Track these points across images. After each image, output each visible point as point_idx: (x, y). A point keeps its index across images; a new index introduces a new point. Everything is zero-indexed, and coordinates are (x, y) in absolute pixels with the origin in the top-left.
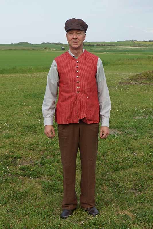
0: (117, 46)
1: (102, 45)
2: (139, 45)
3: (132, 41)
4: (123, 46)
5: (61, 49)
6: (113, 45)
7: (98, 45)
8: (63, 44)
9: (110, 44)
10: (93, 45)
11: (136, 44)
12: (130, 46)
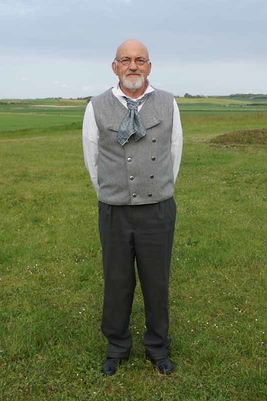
0: (37, 104)
2: (65, 104)
3: (55, 98)
4: (45, 104)
6: (32, 103)
9: (27, 103)
11: (62, 102)
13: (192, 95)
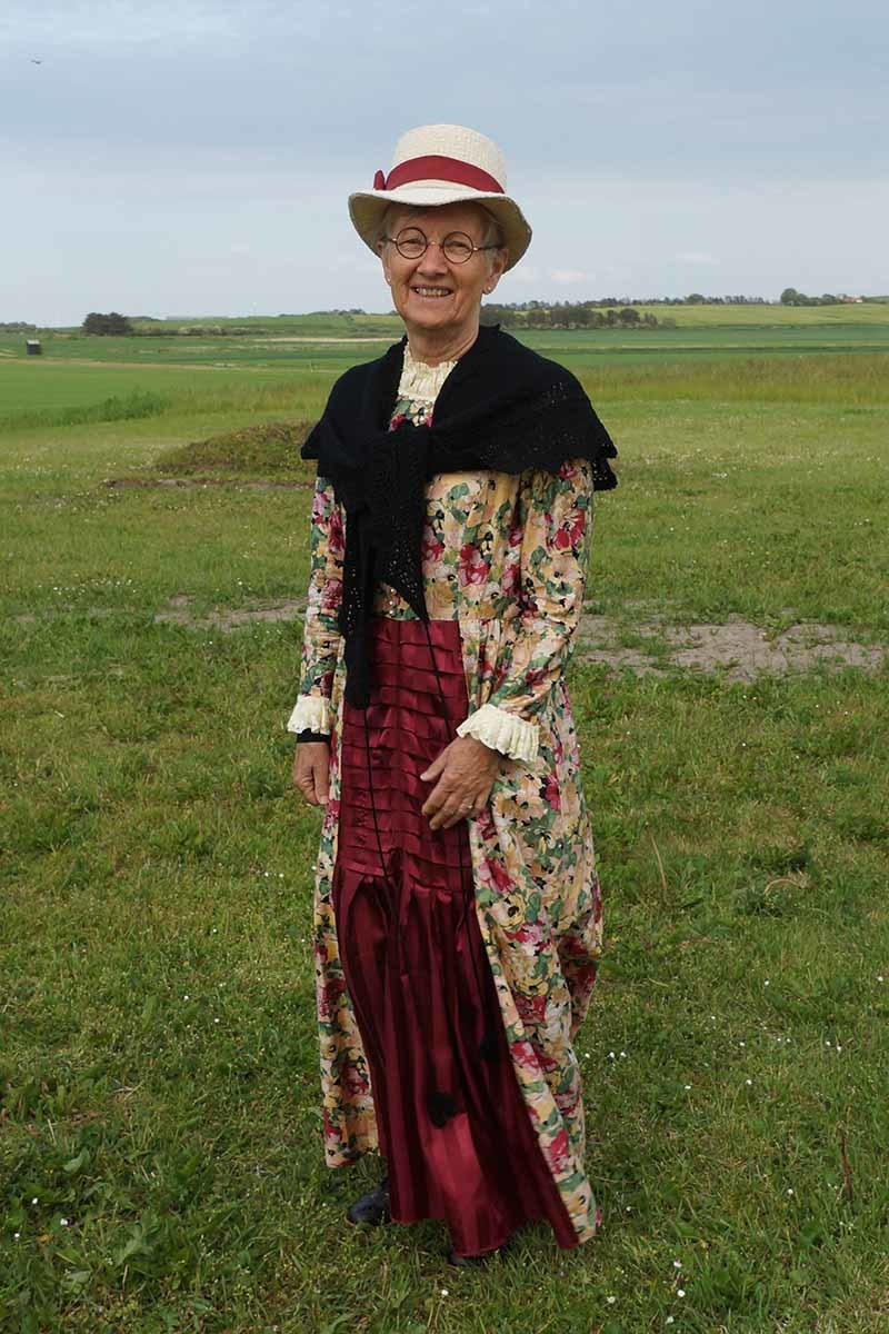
0: (277, 334)
1: (213, 333)
2: (372, 330)
3: (341, 314)
4: (303, 335)
5: (25, 350)
6: (262, 330)
7: (194, 333)
8: (38, 326)
9: (247, 329)
10: (174, 333)
11: (362, 326)
12: (335, 335)
13: (810, 294)
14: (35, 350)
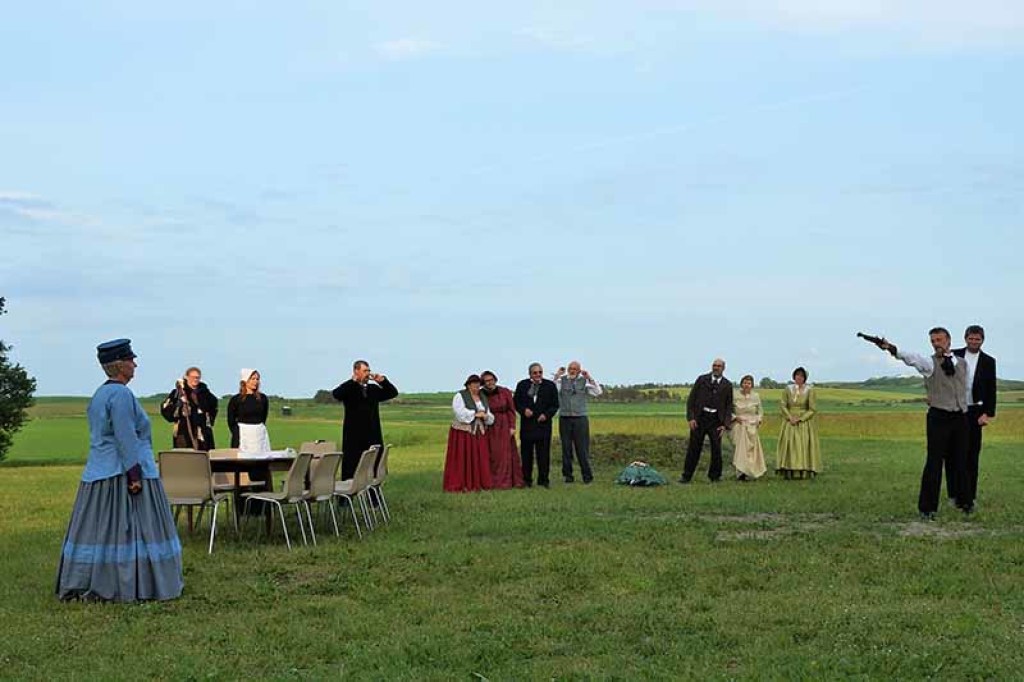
0: (438, 404)
5: (282, 412)
6: (427, 401)
8: (285, 398)
9: (418, 401)
13: (779, 382)
14: (287, 413)
